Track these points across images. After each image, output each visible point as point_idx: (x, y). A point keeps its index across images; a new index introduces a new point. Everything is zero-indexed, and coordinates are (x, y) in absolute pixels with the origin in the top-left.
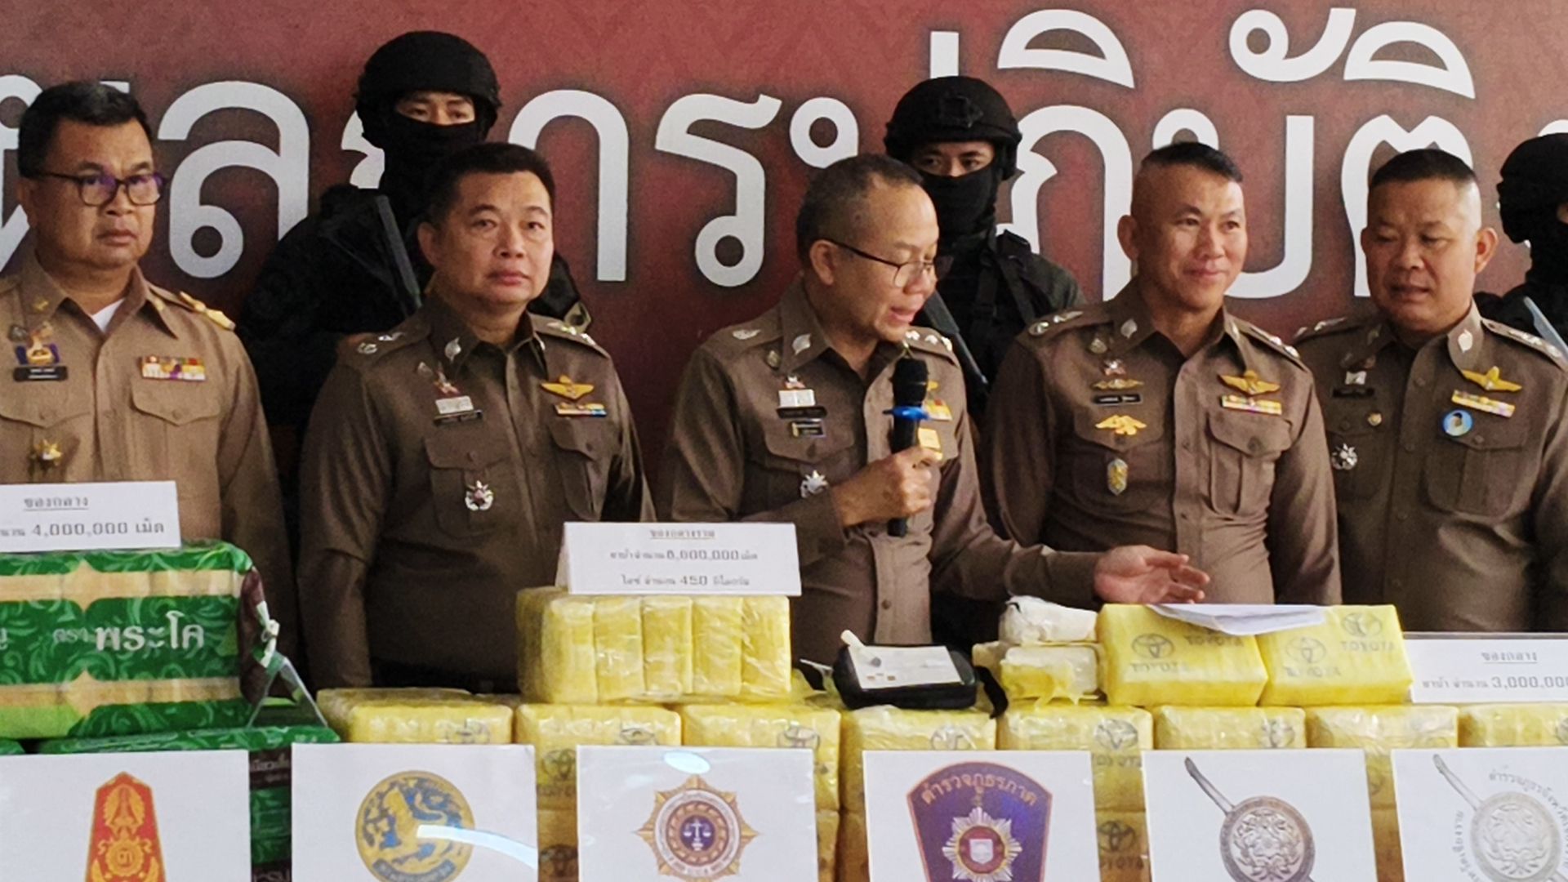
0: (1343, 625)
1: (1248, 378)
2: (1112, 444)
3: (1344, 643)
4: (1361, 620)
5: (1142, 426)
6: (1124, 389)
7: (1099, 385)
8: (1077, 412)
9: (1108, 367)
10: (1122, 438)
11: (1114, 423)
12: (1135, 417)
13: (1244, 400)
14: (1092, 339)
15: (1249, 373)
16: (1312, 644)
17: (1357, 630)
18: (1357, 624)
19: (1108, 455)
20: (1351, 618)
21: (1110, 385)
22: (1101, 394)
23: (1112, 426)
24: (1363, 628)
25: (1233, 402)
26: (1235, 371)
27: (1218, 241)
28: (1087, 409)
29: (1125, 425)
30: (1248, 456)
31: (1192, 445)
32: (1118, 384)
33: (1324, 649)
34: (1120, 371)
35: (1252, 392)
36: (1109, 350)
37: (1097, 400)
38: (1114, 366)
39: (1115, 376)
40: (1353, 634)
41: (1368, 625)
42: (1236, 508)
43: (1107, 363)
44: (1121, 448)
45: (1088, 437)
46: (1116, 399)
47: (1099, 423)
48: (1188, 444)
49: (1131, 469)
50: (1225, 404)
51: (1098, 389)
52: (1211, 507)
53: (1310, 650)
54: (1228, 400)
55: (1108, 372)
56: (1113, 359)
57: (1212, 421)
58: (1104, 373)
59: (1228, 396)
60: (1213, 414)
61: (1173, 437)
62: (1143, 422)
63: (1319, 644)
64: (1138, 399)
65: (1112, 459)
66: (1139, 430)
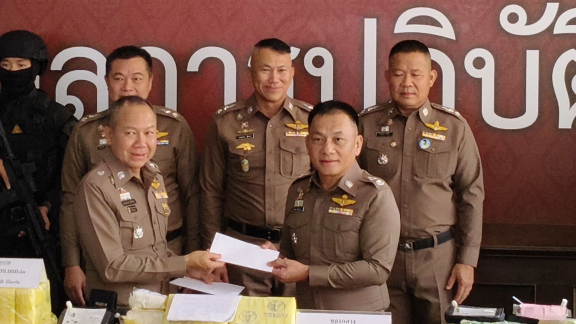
0: (268, 306)
1: (297, 124)
2: (241, 154)
3: (265, 314)
4: (277, 304)
5: (253, 146)
6: (247, 133)
7: (239, 132)
8: (229, 143)
9: (241, 124)
10: (246, 152)
11: (243, 146)
12: (251, 143)
13: (294, 133)
14: (238, 115)
15: (297, 122)
16: (251, 314)
17: (274, 308)
18: (274, 305)
19: (241, 158)
20: (273, 303)
21: (243, 132)
22: (239, 135)
23: (242, 147)
24: (276, 308)
25: (290, 134)
26: (292, 121)
27: (277, 76)
28: (233, 142)
29: (247, 147)
30: (295, 154)
31: (273, 152)
32: (245, 131)
33: (256, 316)
34: (247, 126)
35: (298, 129)
36: (243, 118)
37: (237, 138)
38: (244, 124)
39: (245, 128)
40: (271, 310)
41: (279, 306)
42: (291, 173)
43: (242, 123)
44: (246, 155)
45: (233, 152)
46: (244, 137)
47: (238, 146)
48: (271, 152)
49: (250, 162)
50: (287, 135)
51: (239, 134)
52: (281, 174)
53: (250, 316)
54: (288, 133)
55: (242, 127)
56: (244, 122)
57: (281, 143)
58: (240, 127)
59: (288, 132)
60: (281, 139)
61: (265, 151)
62: (254, 145)
63: (254, 313)
64: (252, 136)
65: (243, 159)
66: (252, 148)
